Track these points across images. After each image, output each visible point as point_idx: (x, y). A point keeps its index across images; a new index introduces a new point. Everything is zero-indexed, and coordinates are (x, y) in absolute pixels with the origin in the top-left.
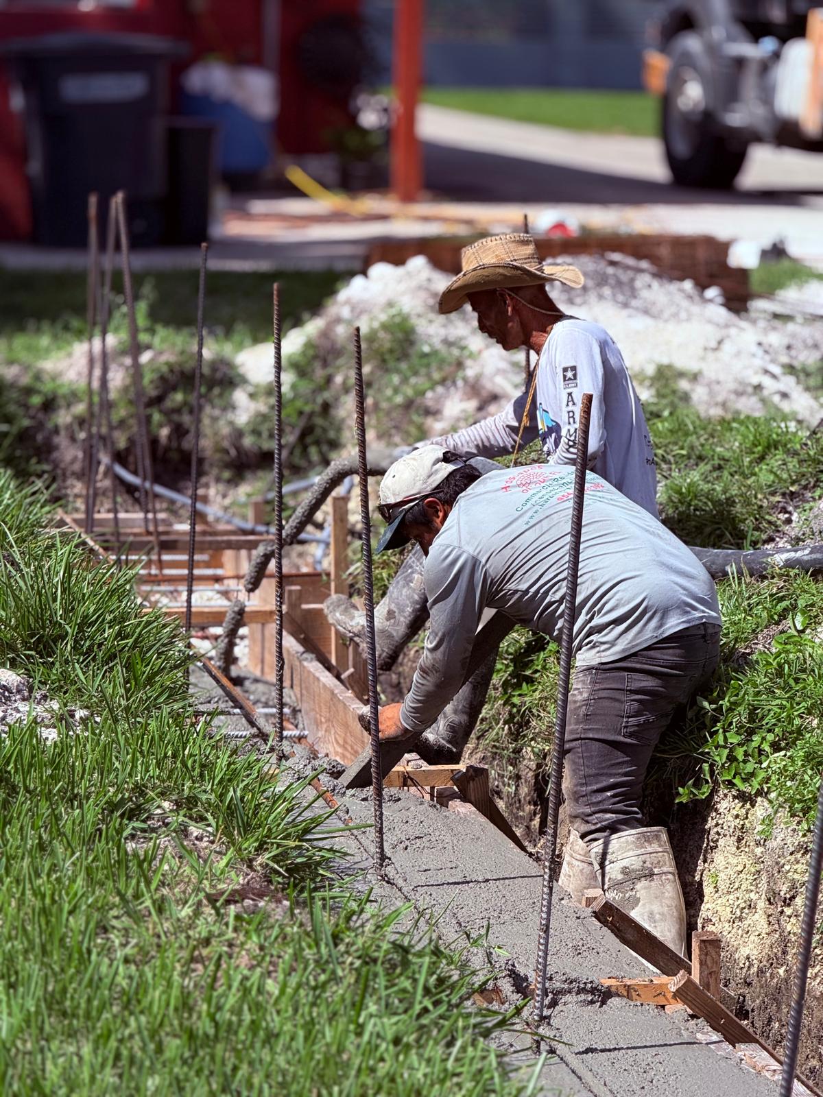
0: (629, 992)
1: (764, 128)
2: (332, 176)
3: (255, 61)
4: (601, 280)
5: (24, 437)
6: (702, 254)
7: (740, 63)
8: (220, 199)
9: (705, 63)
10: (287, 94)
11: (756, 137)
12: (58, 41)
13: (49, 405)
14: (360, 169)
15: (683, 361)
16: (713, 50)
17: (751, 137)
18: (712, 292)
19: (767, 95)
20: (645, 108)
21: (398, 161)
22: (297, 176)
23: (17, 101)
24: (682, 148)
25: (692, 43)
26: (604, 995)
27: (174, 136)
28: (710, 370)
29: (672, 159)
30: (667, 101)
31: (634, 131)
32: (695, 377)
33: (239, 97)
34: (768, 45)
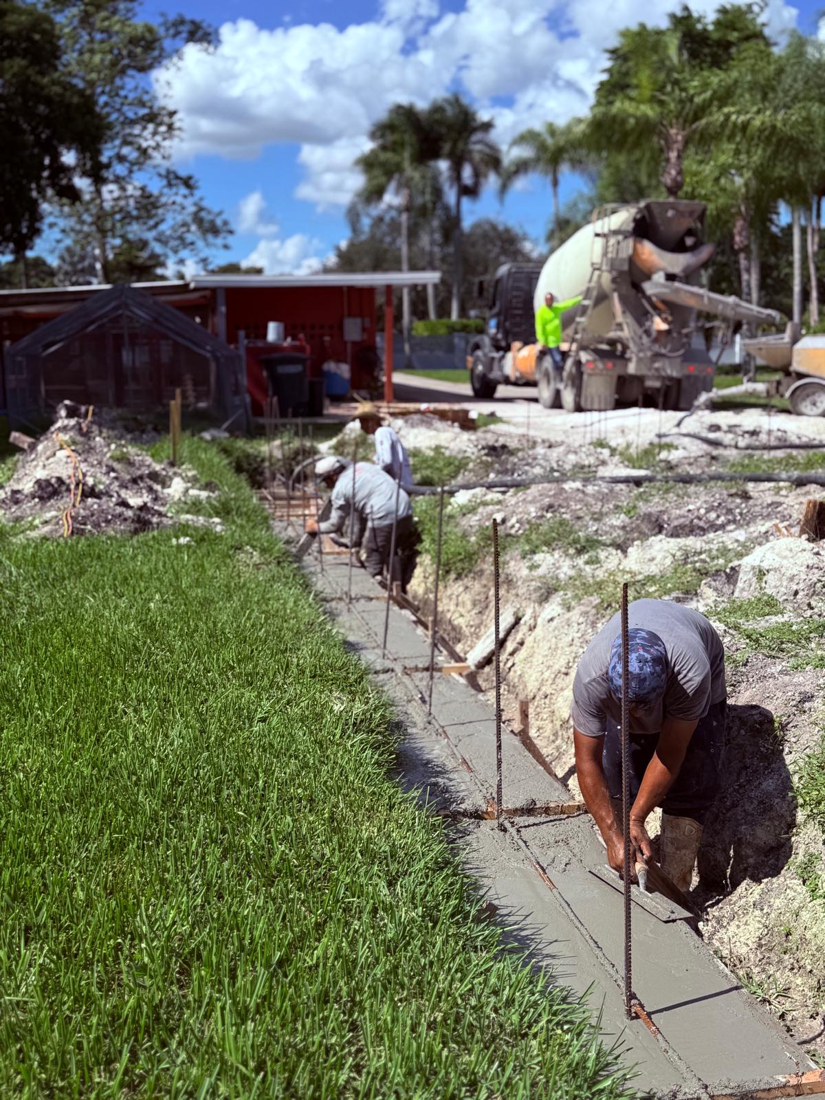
0: (378, 598)
1: (501, 379)
2: (368, 396)
3: (345, 361)
4: (422, 421)
5: (256, 469)
6: (461, 415)
7: (493, 359)
8: (327, 402)
9: (483, 359)
10: (353, 370)
11: (499, 383)
12: (276, 355)
13: (263, 460)
14: (375, 393)
15: (444, 443)
16: (485, 355)
17: (498, 382)
18: (456, 424)
19: (501, 368)
20: (467, 374)
21: (387, 391)
22: (356, 396)
23: (265, 374)
24: (477, 385)
25: (479, 353)
26: (371, 599)
27: (312, 384)
28: (452, 445)
29: (474, 389)
30: (472, 371)
31: (464, 382)
32: (447, 448)
33: (338, 372)
34: (501, 353)
